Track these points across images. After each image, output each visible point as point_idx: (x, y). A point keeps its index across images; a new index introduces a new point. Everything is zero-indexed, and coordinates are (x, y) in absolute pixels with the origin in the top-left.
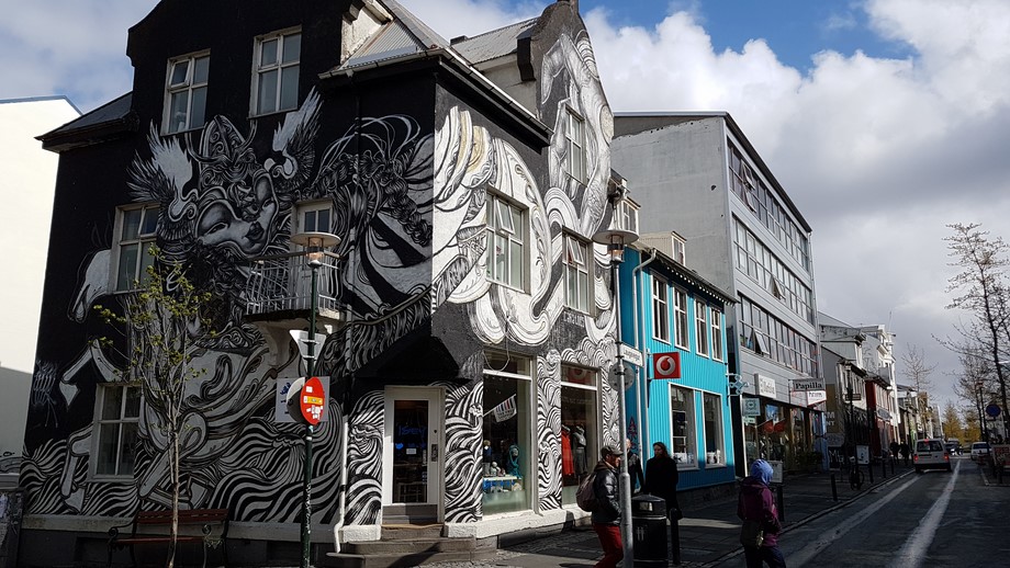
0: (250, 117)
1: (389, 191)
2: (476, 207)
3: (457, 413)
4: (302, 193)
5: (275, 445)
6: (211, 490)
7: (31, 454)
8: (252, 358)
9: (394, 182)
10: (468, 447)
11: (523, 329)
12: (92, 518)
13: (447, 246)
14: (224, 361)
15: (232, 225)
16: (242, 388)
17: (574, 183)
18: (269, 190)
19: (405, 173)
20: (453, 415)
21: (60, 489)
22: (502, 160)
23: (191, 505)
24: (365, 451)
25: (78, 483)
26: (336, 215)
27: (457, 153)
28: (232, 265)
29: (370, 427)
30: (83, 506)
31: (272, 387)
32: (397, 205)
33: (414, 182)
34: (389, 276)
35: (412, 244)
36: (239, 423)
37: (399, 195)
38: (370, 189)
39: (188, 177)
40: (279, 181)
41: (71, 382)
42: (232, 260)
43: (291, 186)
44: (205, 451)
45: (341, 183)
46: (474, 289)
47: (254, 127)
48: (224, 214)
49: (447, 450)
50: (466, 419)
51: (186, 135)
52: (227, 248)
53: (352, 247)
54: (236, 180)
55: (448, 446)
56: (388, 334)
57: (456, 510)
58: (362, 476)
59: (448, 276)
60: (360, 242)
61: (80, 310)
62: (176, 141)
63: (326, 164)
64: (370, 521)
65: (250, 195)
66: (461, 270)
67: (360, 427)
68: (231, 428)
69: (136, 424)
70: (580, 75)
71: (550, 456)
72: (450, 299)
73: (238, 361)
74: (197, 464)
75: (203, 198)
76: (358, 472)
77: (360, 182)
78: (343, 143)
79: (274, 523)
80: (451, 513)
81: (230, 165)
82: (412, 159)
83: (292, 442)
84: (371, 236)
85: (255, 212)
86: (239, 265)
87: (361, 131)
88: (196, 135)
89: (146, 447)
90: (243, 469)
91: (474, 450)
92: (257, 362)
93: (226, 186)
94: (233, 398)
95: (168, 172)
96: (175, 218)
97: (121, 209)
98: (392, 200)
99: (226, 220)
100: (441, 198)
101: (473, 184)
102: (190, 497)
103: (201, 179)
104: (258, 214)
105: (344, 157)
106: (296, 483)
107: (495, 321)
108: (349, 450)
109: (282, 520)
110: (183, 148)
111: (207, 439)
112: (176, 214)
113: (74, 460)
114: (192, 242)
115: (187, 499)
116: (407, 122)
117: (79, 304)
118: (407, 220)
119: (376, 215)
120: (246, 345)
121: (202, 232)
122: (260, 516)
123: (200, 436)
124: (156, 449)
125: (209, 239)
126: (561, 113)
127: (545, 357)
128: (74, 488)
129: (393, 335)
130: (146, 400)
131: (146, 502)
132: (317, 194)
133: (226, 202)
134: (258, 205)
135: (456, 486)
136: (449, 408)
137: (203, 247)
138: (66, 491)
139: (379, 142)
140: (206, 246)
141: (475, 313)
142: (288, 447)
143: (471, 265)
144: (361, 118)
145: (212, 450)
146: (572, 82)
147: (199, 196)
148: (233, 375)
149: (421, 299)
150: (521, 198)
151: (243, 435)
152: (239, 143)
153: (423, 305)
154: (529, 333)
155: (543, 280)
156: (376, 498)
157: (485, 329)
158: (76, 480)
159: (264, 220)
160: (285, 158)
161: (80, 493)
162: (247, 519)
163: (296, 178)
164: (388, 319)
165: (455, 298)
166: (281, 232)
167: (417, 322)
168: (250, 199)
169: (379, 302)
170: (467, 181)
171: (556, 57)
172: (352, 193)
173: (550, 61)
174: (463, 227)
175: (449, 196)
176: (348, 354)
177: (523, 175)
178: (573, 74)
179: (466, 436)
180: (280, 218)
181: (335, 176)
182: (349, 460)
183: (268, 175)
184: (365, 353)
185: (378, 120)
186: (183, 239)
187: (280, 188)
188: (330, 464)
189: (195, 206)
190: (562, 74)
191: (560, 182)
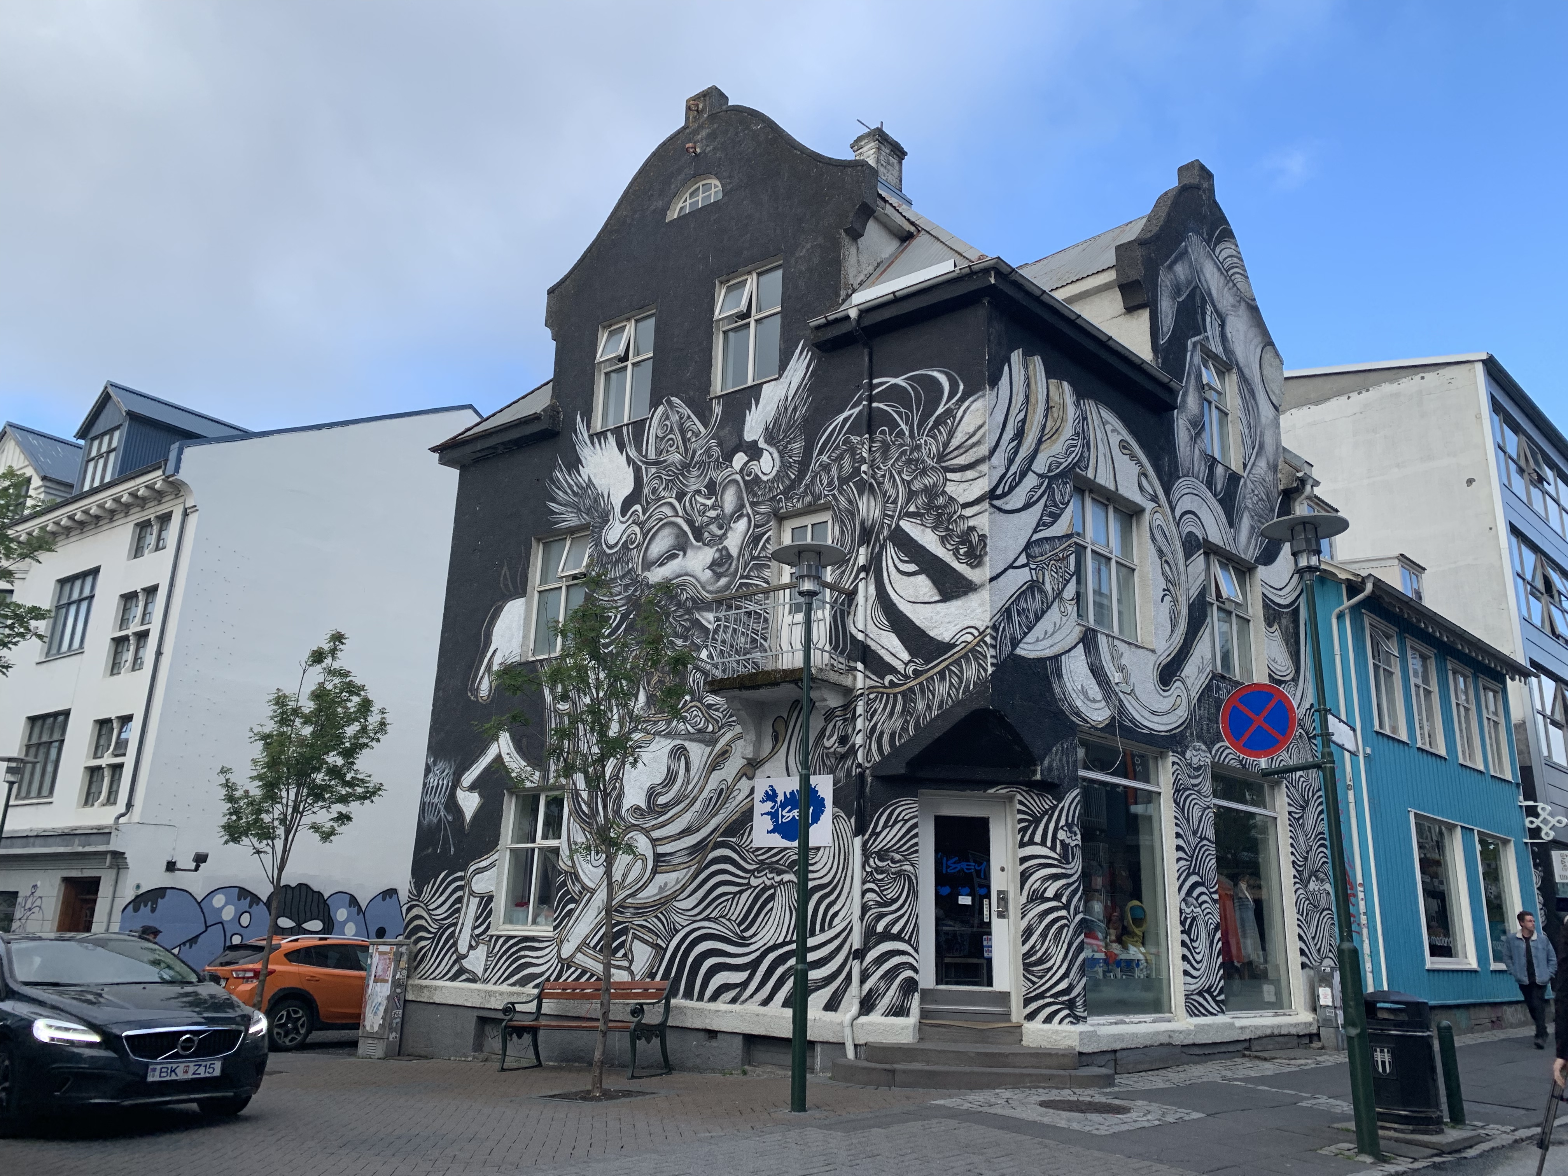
0: (712, 396)
1: (917, 486)
2: (1056, 506)
3: (1038, 838)
4: (786, 499)
5: (754, 882)
6: (660, 951)
7: (420, 892)
8: (719, 746)
9: (924, 472)
10: (1057, 897)
11: (1145, 707)
12: (497, 988)
13: (1011, 566)
14: (679, 753)
15: (689, 552)
16: (705, 794)
17: (1219, 470)
18: (740, 498)
19: (941, 457)
20: (1031, 842)
21: (455, 944)
22: (1096, 433)
23: (632, 973)
24: (891, 894)
25: (478, 936)
26: (837, 528)
27: (1024, 421)
28: (689, 611)
29: (897, 857)
30: (486, 970)
31: (747, 791)
32: (930, 506)
33: (954, 470)
34: (919, 616)
35: (956, 565)
36: (698, 849)
37: (931, 492)
38: (887, 485)
39: (628, 487)
40: (753, 484)
41: (472, 788)
42: (689, 604)
43: (771, 490)
44: (650, 893)
45: (843, 481)
46: (1058, 637)
47: (718, 410)
48: (677, 537)
49: (1023, 900)
50: (1053, 848)
51: (625, 429)
52: (683, 586)
53: (863, 575)
54: (694, 488)
55: (1025, 893)
56: (921, 705)
57: (1041, 1002)
58: (886, 936)
59: (1015, 614)
60: (874, 567)
61: (485, 687)
62: (612, 439)
63: (821, 453)
64: (900, 1011)
65: (713, 507)
66: (1034, 604)
67: (882, 855)
68: (690, 854)
69: (556, 851)
70: (1224, 298)
71: (1201, 924)
72: (1019, 651)
73: (698, 753)
74: (641, 910)
75: (650, 517)
76: (880, 928)
77: (873, 477)
78: (846, 420)
79: (753, 1007)
80: (1034, 1006)
81: (686, 467)
82: (951, 434)
83: (778, 879)
84: (891, 556)
85: (720, 532)
86: (699, 609)
87: (871, 399)
88: (639, 427)
89: (569, 883)
90: (707, 919)
91: (1069, 901)
92: (724, 754)
93: (680, 497)
94: (693, 809)
95: (601, 484)
96: (610, 547)
97: (539, 540)
98: (922, 500)
99: (681, 547)
100: (999, 492)
101: (1050, 470)
102: (631, 962)
103: (646, 491)
104: (725, 534)
105: (846, 441)
106: (784, 944)
107: (1095, 691)
108: (864, 893)
109: (766, 1002)
110: (621, 447)
111: (654, 872)
112: (612, 542)
113: (475, 901)
114: (635, 581)
115: (626, 964)
116: (943, 379)
117: (484, 674)
118: (947, 529)
119: (898, 525)
120: (710, 728)
121: (648, 565)
122: (732, 994)
123: (645, 868)
124: (584, 887)
125: (656, 575)
126: (1193, 357)
127: (1183, 754)
128: (474, 943)
129: (929, 708)
130: (570, 814)
131: (569, 967)
132: (809, 498)
133: (680, 521)
134: (725, 523)
135: (1040, 961)
136: (1024, 830)
137: (649, 586)
138: (463, 948)
139: (900, 414)
140: (652, 586)
141: (1060, 676)
142: (772, 886)
143: (1050, 598)
144: (871, 379)
145: (661, 889)
146: (1209, 309)
147: (644, 513)
148: (692, 773)
149: (973, 650)
150: (1130, 491)
151: (707, 866)
152: (697, 434)
153: (976, 659)
154: (1153, 713)
155: (1174, 626)
156: (909, 973)
157: (1079, 703)
158: (477, 931)
159: (734, 541)
160: (762, 450)
161: (482, 950)
162: (714, 998)
163: (778, 478)
164: (921, 684)
165: (1029, 649)
166: (758, 558)
167: (967, 687)
168: (712, 514)
169: (906, 656)
170: (1040, 465)
171: (1181, 270)
172: (861, 494)
173: (1170, 276)
174: (1036, 537)
175: (1012, 489)
176: (859, 740)
177: (1133, 456)
178: (1210, 294)
179: (1055, 877)
180: (756, 539)
181: (834, 472)
182: (865, 909)
183: (738, 477)
184: (886, 738)
185: (899, 381)
186: (622, 577)
187: (755, 495)
188: (836, 914)
189: (637, 530)
190: (1191, 296)
191: (1196, 469)
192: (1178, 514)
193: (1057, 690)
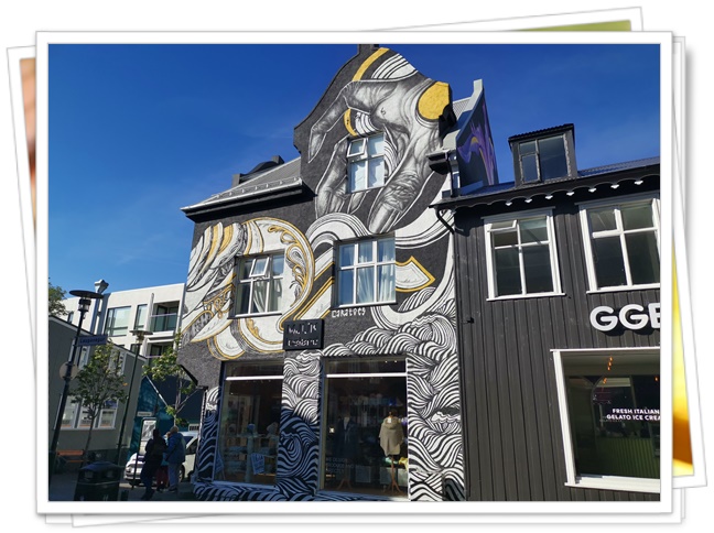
2: (222, 276)
13: (194, 310)
22: (252, 233)
46: (215, 328)
59: (193, 327)
66: (204, 320)
71: (297, 442)
72: (193, 340)
101: (220, 264)
107: (234, 343)
127: (295, 357)
143: (214, 314)
150: (274, 247)
155: (298, 297)
157: (224, 352)
165: (197, 338)
170: (215, 264)
174: (209, 293)
177: (279, 230)
191: (332, 208)
192: (310, 241)
193: (212, 349)
